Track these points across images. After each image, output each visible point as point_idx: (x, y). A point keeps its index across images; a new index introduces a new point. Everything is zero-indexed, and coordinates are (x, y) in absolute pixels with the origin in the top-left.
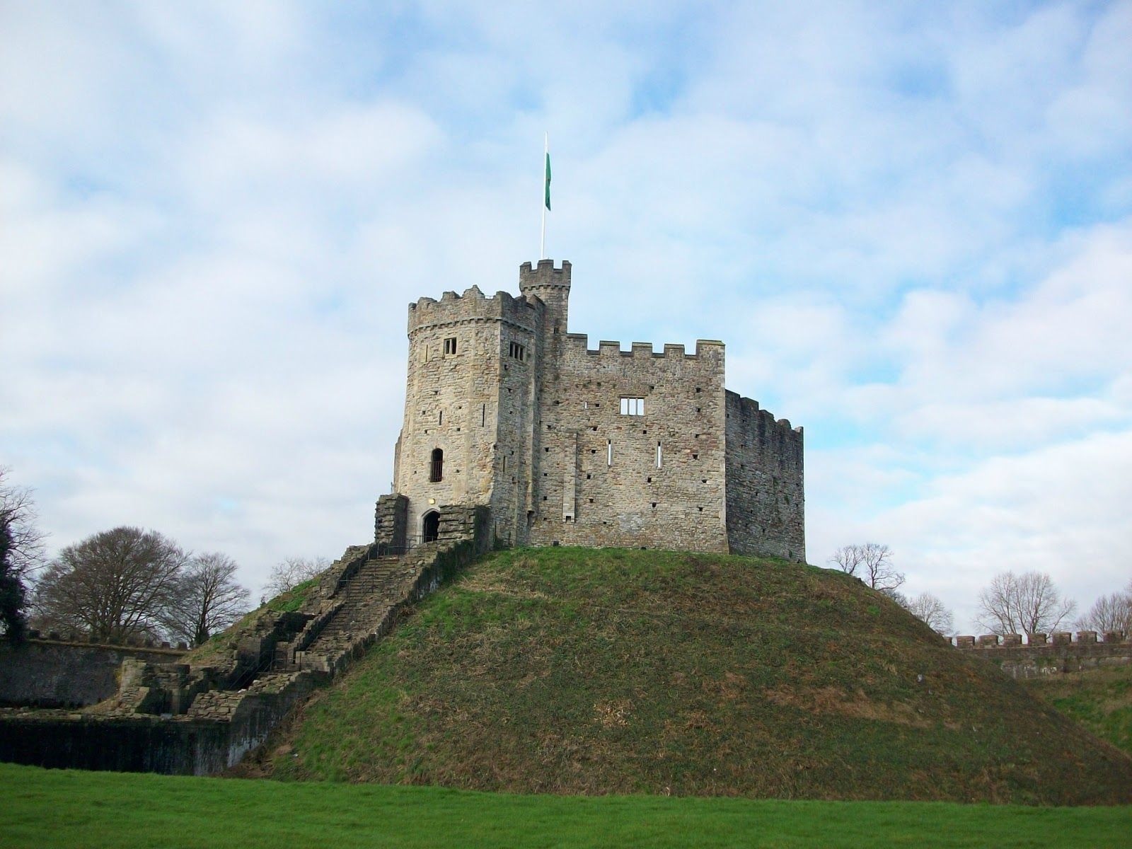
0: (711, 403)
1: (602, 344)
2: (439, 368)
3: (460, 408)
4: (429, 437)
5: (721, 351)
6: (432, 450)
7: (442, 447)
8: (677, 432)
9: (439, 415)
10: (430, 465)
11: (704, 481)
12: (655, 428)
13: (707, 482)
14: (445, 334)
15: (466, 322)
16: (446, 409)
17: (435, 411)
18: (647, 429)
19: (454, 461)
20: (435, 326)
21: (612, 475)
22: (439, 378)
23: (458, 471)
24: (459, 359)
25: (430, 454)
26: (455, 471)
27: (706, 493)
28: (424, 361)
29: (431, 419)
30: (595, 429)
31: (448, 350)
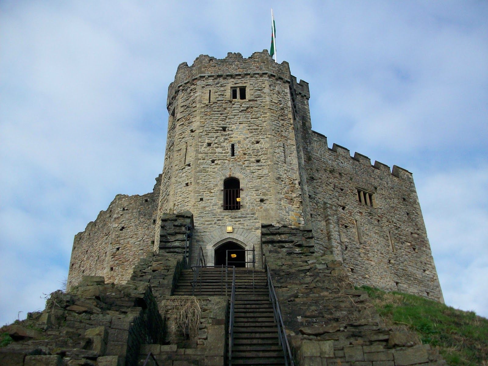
0: (414, 211)
1: (336, 146)
2: (225, 109)
3: (258, 142)
4: (218, 167)
6: (224, 178)
7: (237, 175)
8: (399, 227)
9: (230, 147)
10: (222, 193)
11: (424, 271)
12: (384, 220)
13: (427, 272)
14: (230, 83)
15: (257, 76)
16: (239, 142)
17: (225, 144)
18: (379, 219)
19: (256, 191)
20: (219, 76)
21: (364, 251)
22: (226, 117)
23: (262, 201)
24: (251, 103)
25: (222, 182)
26: (258, 200)
27: (428, 281)
28: (207, 102)
29: (219, 150)
30: (344, 208)
31: (235, 96)
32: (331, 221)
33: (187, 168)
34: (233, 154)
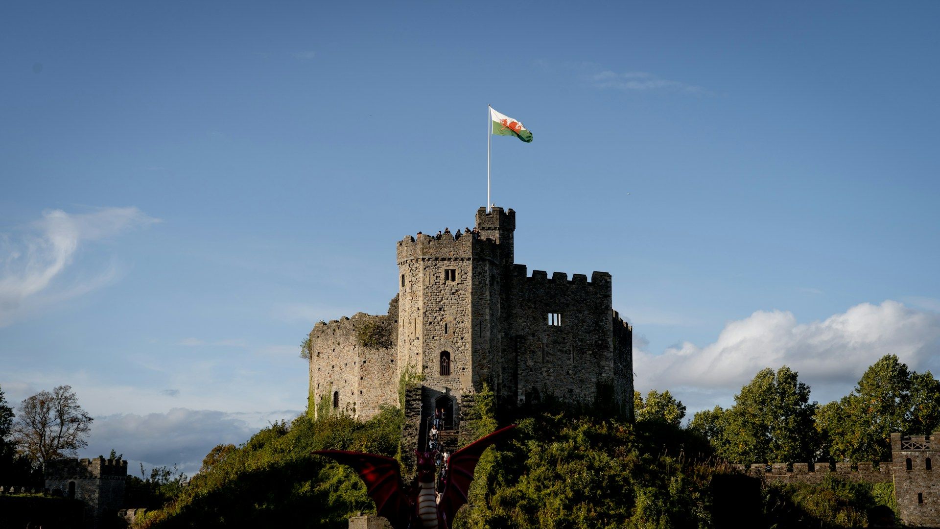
0: (604, 318)
1: (535, 273)
2: (441, 290)
3: (463, 322)
4: (437, 342)
5: (609, 280)
6: (440, 351)
7: (449, 350)
8: (584, 339)
9: (444, 327)
10: (440, 362)
11: (601, 374)
12: (571, 336)
13: (603, 375)
14: (444, 266)
15: (464, 259)
16: (450, 322)
17: (440, 323)
18: (565, 336)
19: (460, 362)
20: (437, 258)
21: (545, 369)
22: (442, 298)
23: (464, 369)
24: (459, 285)
25: (439, 356)
26: (462, 368)
28: (428, 284)
29: (438, 328)
30: (533, 335)
31: (447, 278)
32: (519, 353)
33: (417, 341)
34: (446, 333)
